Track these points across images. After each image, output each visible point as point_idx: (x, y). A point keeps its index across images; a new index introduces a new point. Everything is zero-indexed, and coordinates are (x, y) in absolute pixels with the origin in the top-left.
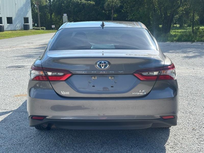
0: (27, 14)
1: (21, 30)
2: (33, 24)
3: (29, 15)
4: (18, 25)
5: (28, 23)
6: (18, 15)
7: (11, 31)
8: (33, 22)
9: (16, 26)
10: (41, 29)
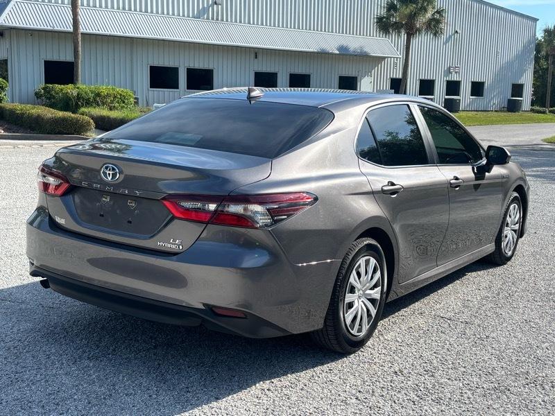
0: (522, 76)
1: (501, 111)
2: (532, 99)
3: (527, 80)
4: (496, 101)
5: (521, 97)
6: (499, 77)
7: (475, 113)
8: (533, 95)
9: (490, 101)
10: (550, 112)
